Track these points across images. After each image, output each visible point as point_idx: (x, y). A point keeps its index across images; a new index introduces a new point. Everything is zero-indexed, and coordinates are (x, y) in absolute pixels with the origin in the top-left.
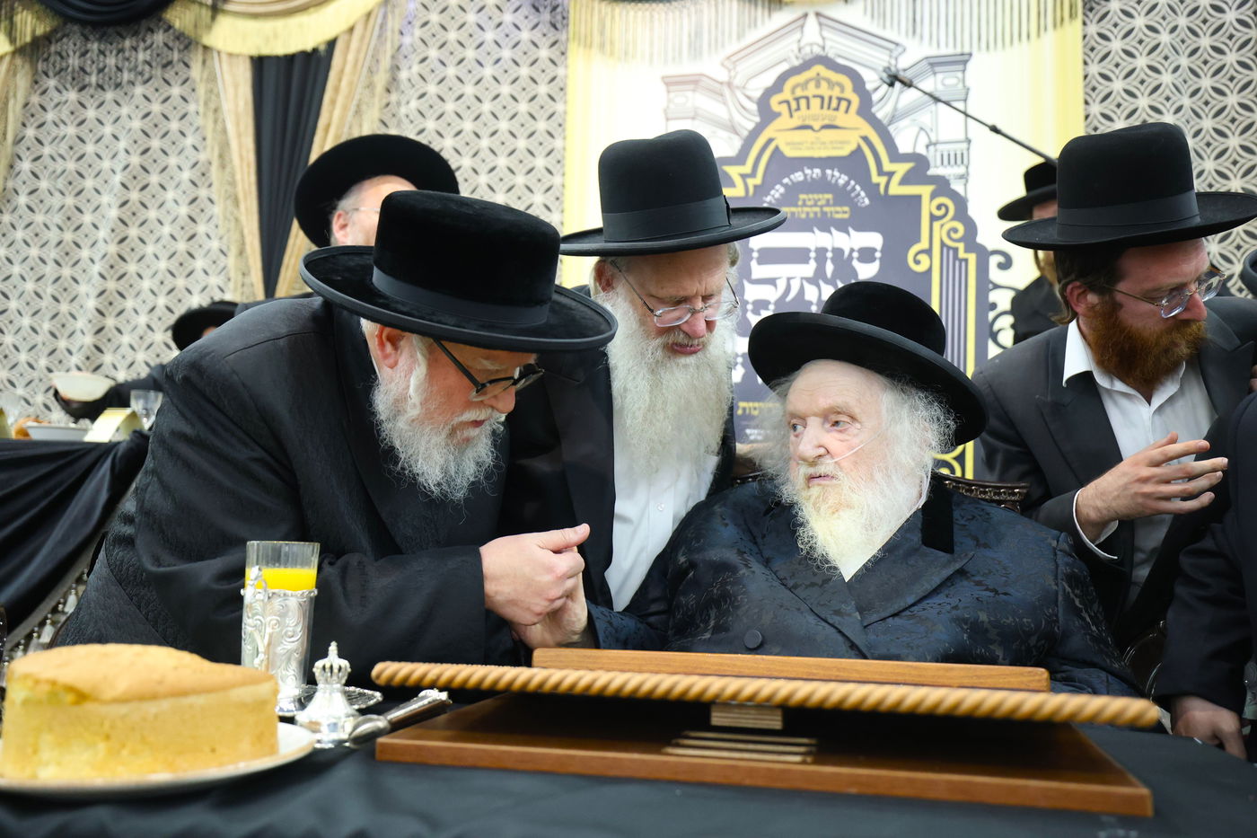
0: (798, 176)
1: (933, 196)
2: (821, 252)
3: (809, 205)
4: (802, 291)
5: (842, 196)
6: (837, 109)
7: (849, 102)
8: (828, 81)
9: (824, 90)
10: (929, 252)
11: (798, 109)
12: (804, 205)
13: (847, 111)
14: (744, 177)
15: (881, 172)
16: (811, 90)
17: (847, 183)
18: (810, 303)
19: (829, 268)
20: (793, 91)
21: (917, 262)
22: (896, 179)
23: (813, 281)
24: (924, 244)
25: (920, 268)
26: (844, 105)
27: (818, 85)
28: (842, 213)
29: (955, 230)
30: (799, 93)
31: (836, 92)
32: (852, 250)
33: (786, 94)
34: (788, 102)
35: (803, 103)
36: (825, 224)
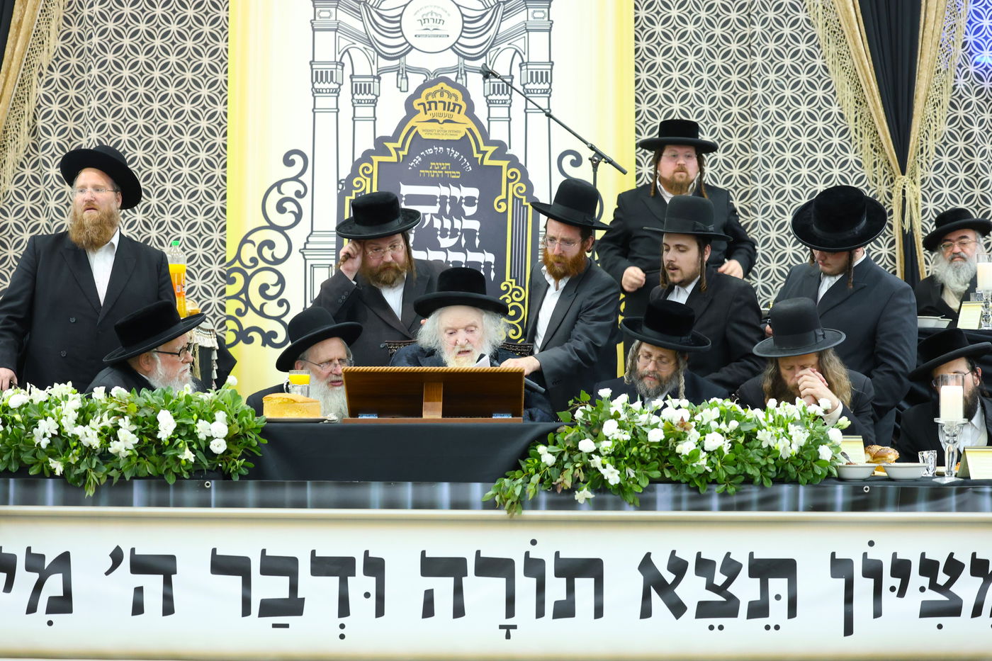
0: (430, 151)
1: (508, 168)
2: (443, 198)
3: (437, 169)
4: (432, 221)
5: (456, 165)
6: (453, 110)
7: (461, 107)
8: (448, 93)
9: (446, 98)
10: (506, 201)
11: (430, 109)
12: (433, 169)
13: (459, 113)
14: (396, 149)
15: (479, 151)
16: (438, 98)
17: (459, 157)
18: (437, 229)
19: (448, 208)
20: (427, 98)
21: (499, 207)
22: (488, 156)
23: (439, 216)
24: (503, 196)
25: (501, 210)
26: (457, 108)
27: (442, 95)
28: (456, 175)
29: (521, 189)
30: (430, 99)
31: (453, 100)
32: (461, 198)
33: (423, 100)
34: (424, 104)
35: (433, 105)
36: (446, 181)
